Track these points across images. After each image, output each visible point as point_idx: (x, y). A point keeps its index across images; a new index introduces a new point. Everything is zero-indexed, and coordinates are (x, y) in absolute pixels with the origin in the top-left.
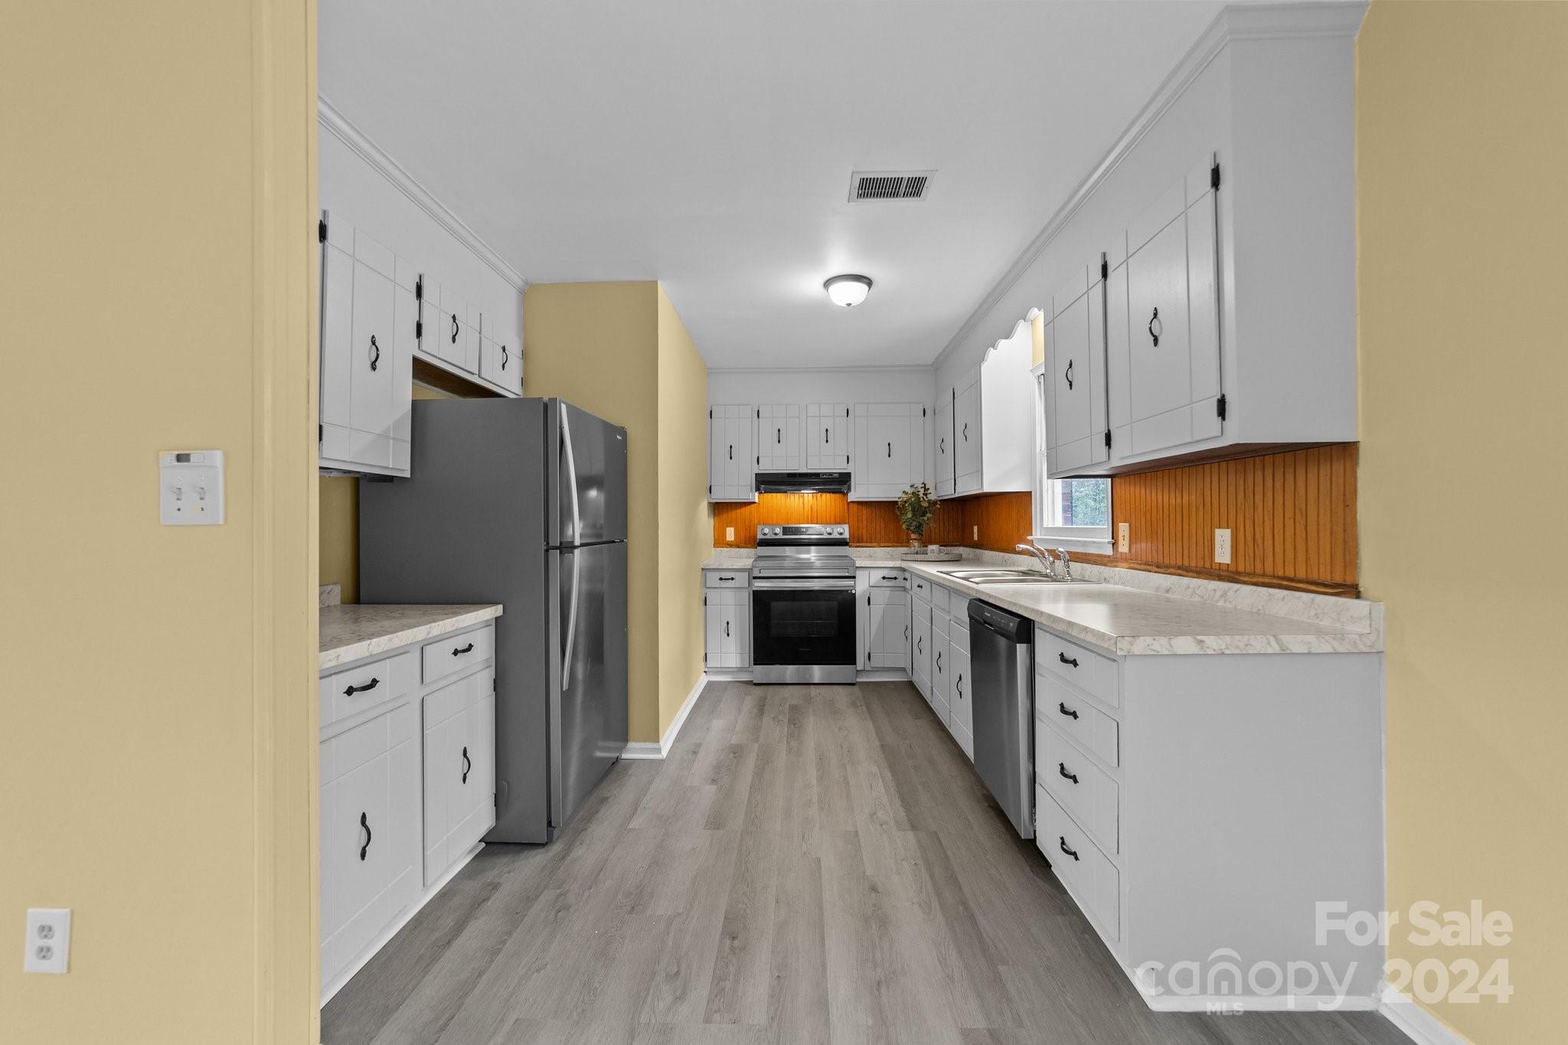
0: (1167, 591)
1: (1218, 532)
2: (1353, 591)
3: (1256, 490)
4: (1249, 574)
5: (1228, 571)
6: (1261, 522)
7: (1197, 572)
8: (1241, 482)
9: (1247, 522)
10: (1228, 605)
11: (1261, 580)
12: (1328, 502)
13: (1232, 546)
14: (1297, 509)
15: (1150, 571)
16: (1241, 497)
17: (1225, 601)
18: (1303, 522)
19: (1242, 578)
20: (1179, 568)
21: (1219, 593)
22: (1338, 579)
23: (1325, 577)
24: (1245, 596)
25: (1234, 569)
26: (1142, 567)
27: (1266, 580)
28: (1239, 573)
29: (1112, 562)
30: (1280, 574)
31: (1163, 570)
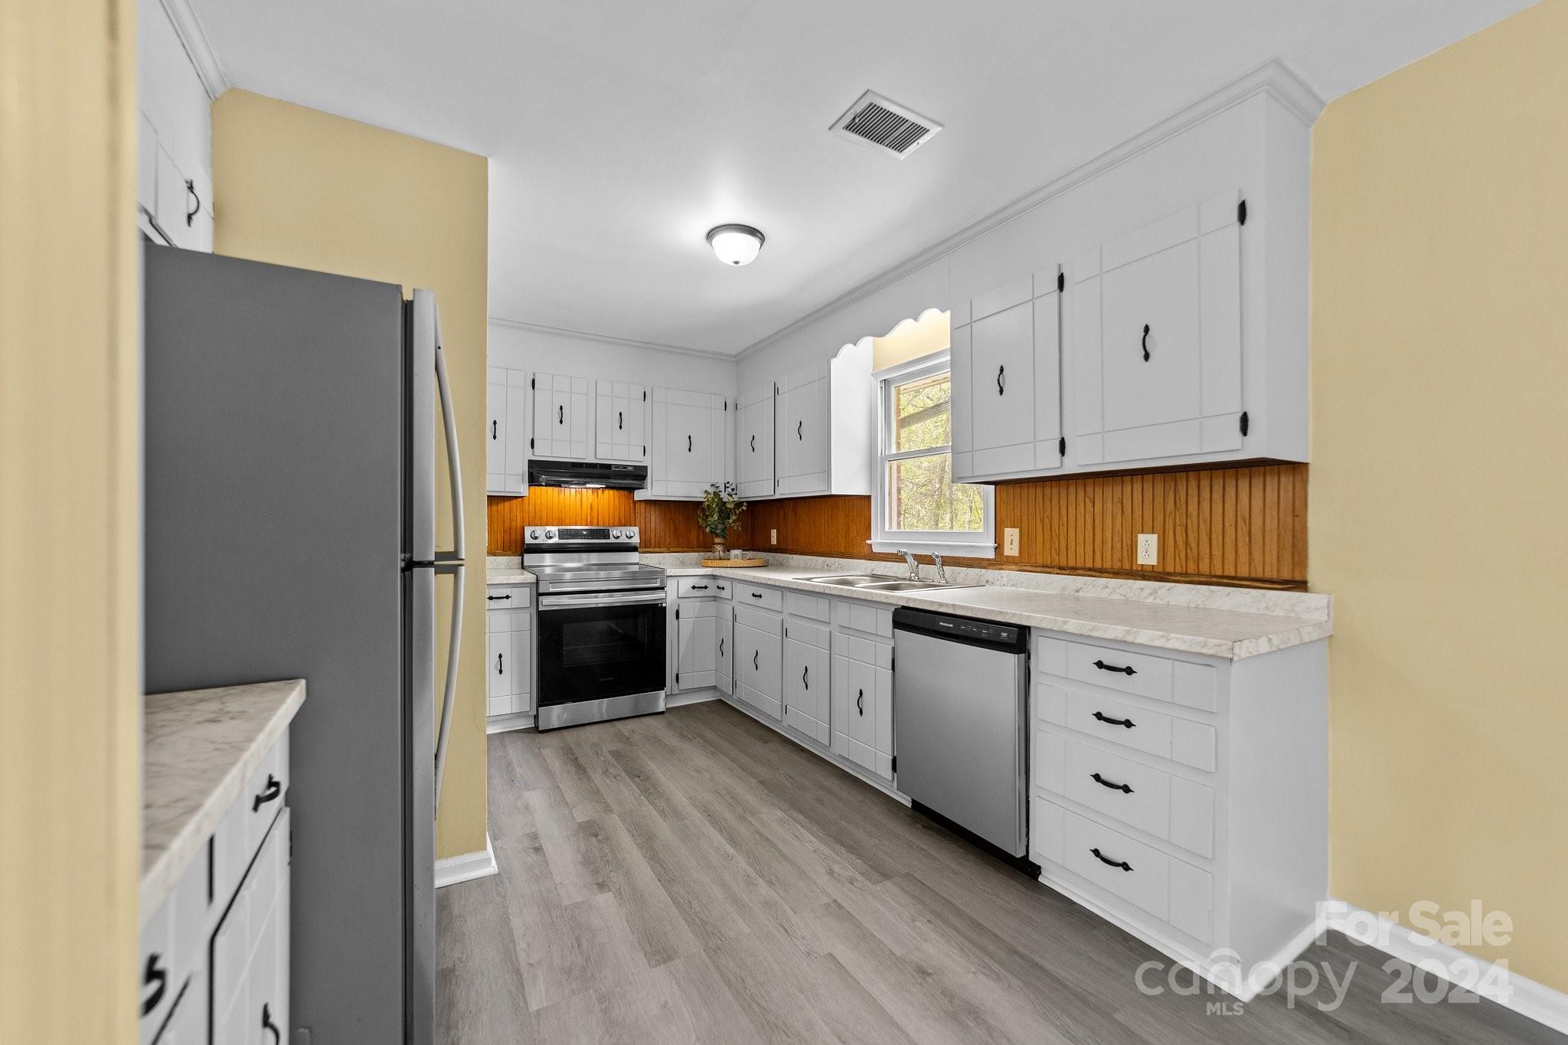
0: (1078, 591)
1: (1141, 538)
2: (1301, 585)
3: (1189, 500)
4: (1181, 574)
5: (1153, 571)
6: (1195, 528)
7: (1114, 573)
8: (1171, 494)
9: (1178, 529)
10: (1158, 601)
11: (1196, 579)
12: (1275, 513)
13: (1159, 549)
14: (1239, 518)
15: (1050, 573)
16: (1170, 505)
17: (1155, 598)
18: (1246, 529)
19: (1173, 578)
20: (1090, 569)
21: (1148, 591)
22: (1286, 575)
23: (1271, 573)
24: (1180, 594)
25: (1161, 570)
26: (1039, 569)
27: (1203, 579)
28: (1169, 574)
29: (994, 565)
30: (1219, 573)
31: (1068, 572)
